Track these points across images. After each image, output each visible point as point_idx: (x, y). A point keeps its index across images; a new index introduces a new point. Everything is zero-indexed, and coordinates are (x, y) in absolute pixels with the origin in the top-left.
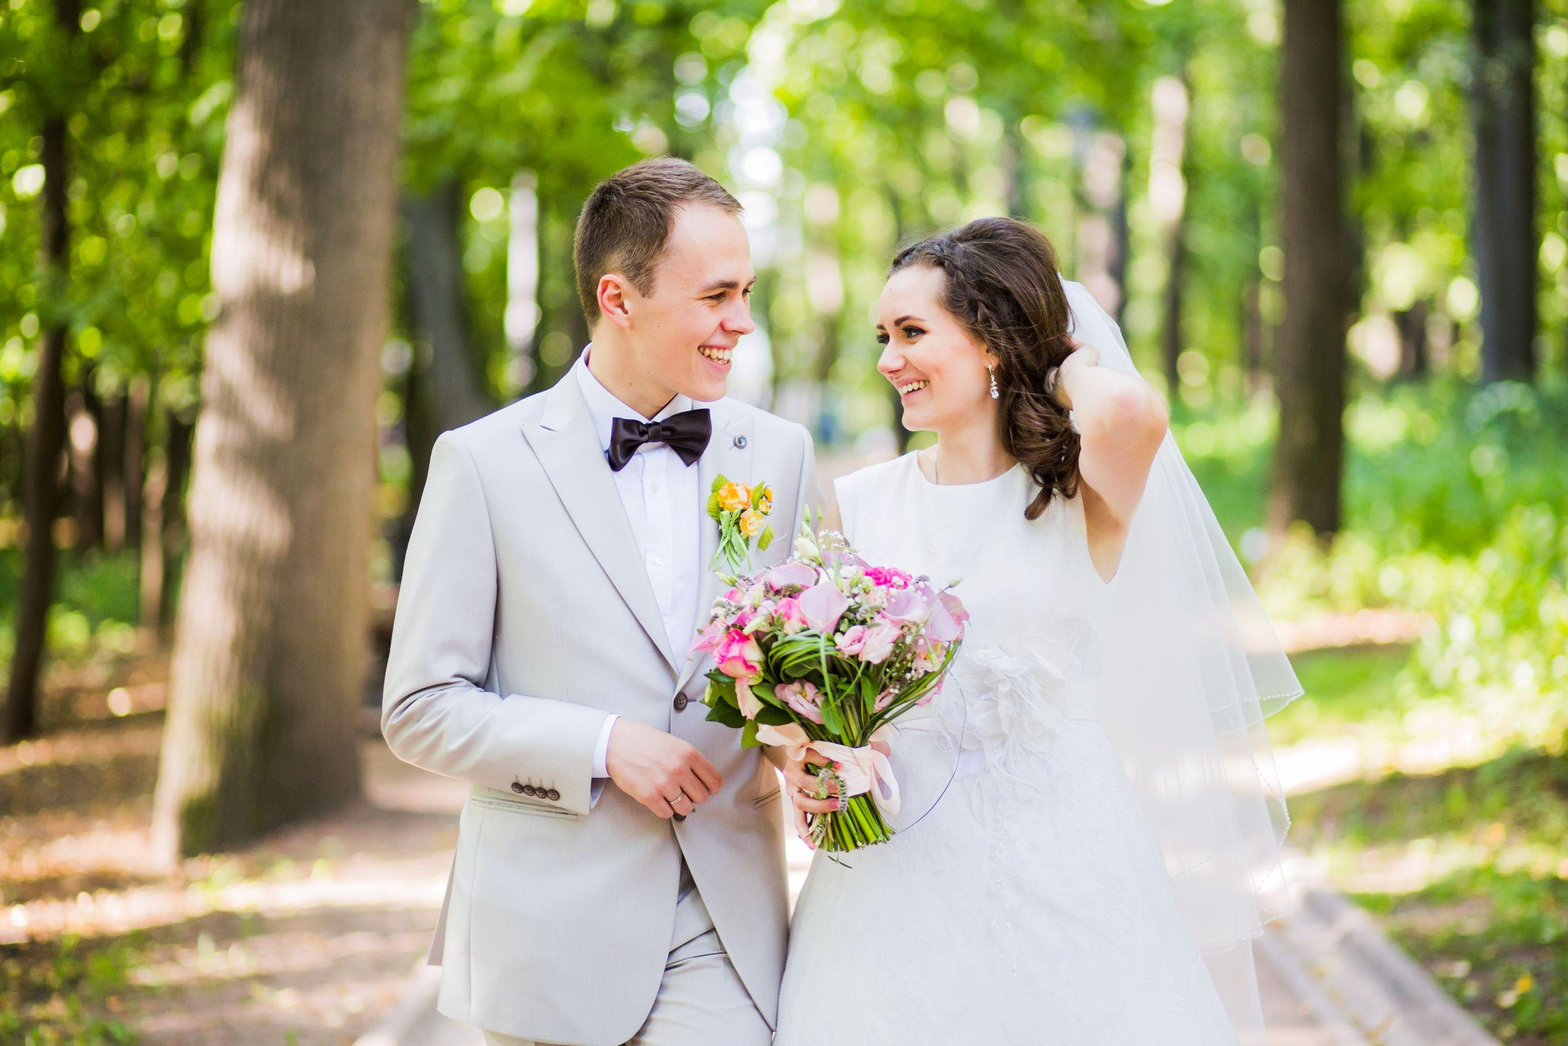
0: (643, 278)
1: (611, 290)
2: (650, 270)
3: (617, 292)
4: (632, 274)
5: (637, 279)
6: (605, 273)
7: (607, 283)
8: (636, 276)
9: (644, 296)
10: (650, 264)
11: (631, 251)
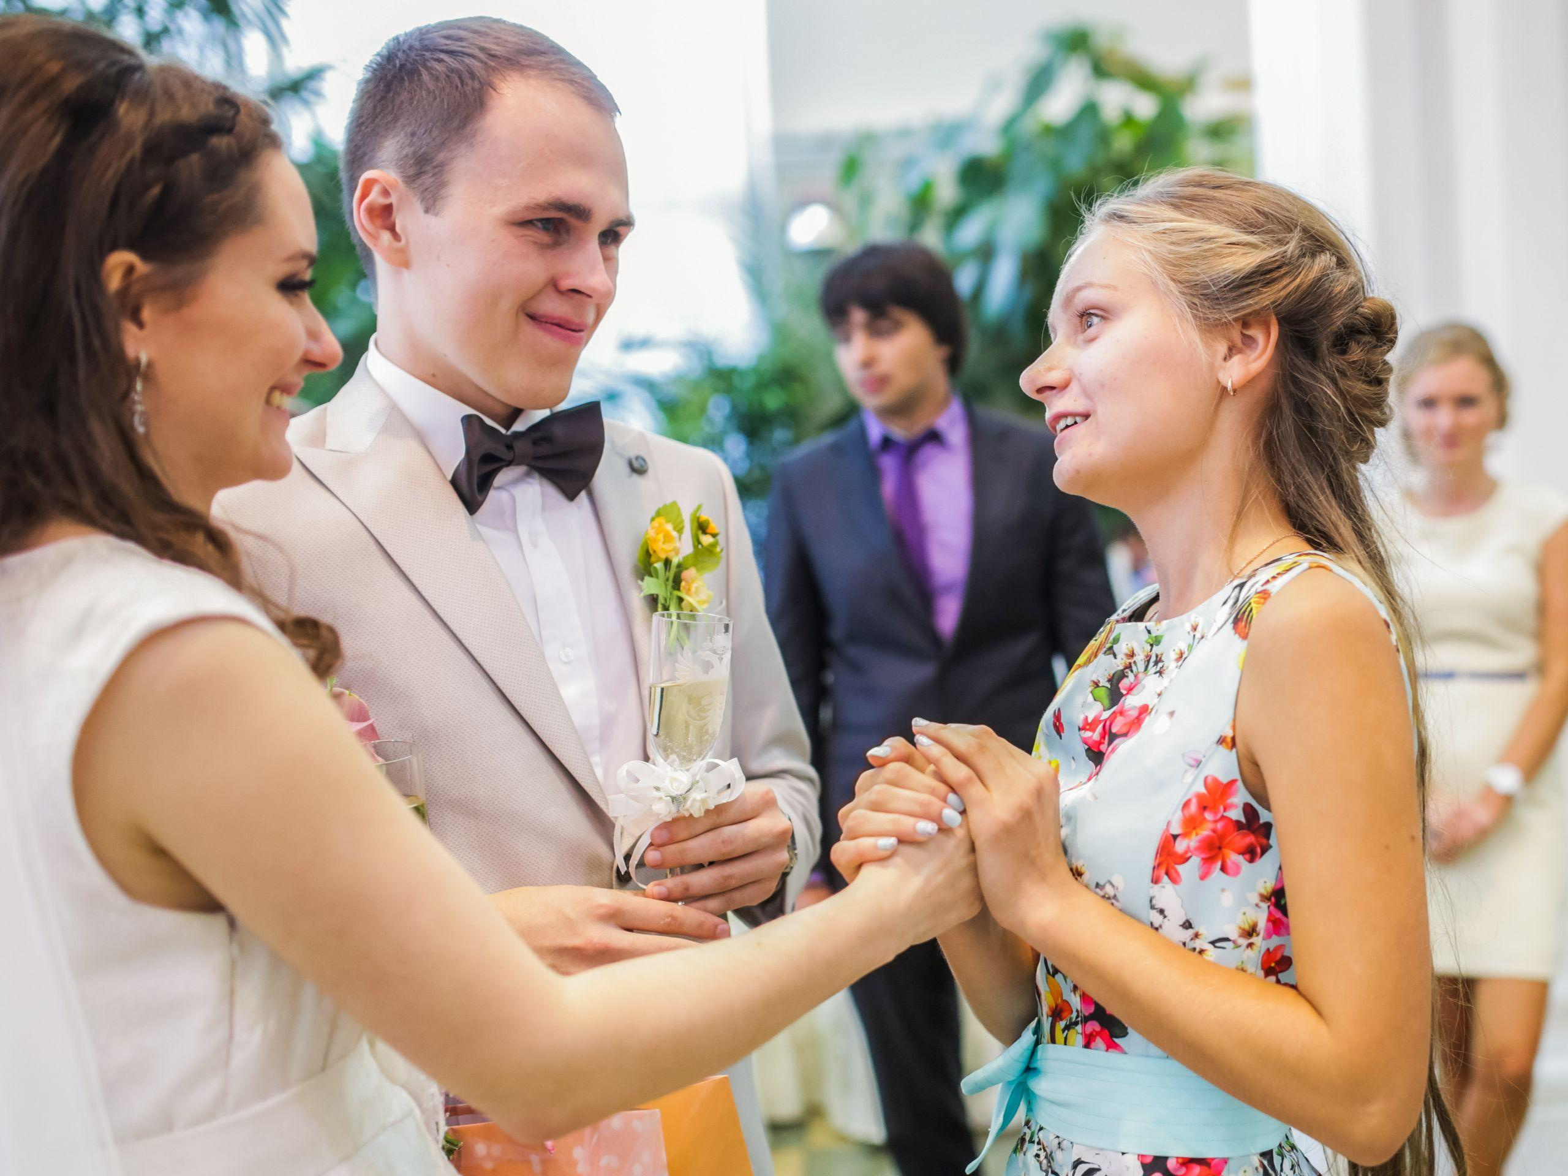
0: (427, 180)
1: (375, 196)
2: (442, 166)
3: (384, 201)
4: (412, 171)
5: (420, 182)
6: (372, 168)
7: (369, 184)
8: (419, 174)
9: (427, 211)
10: (441, 156)
11: (413, 134)
